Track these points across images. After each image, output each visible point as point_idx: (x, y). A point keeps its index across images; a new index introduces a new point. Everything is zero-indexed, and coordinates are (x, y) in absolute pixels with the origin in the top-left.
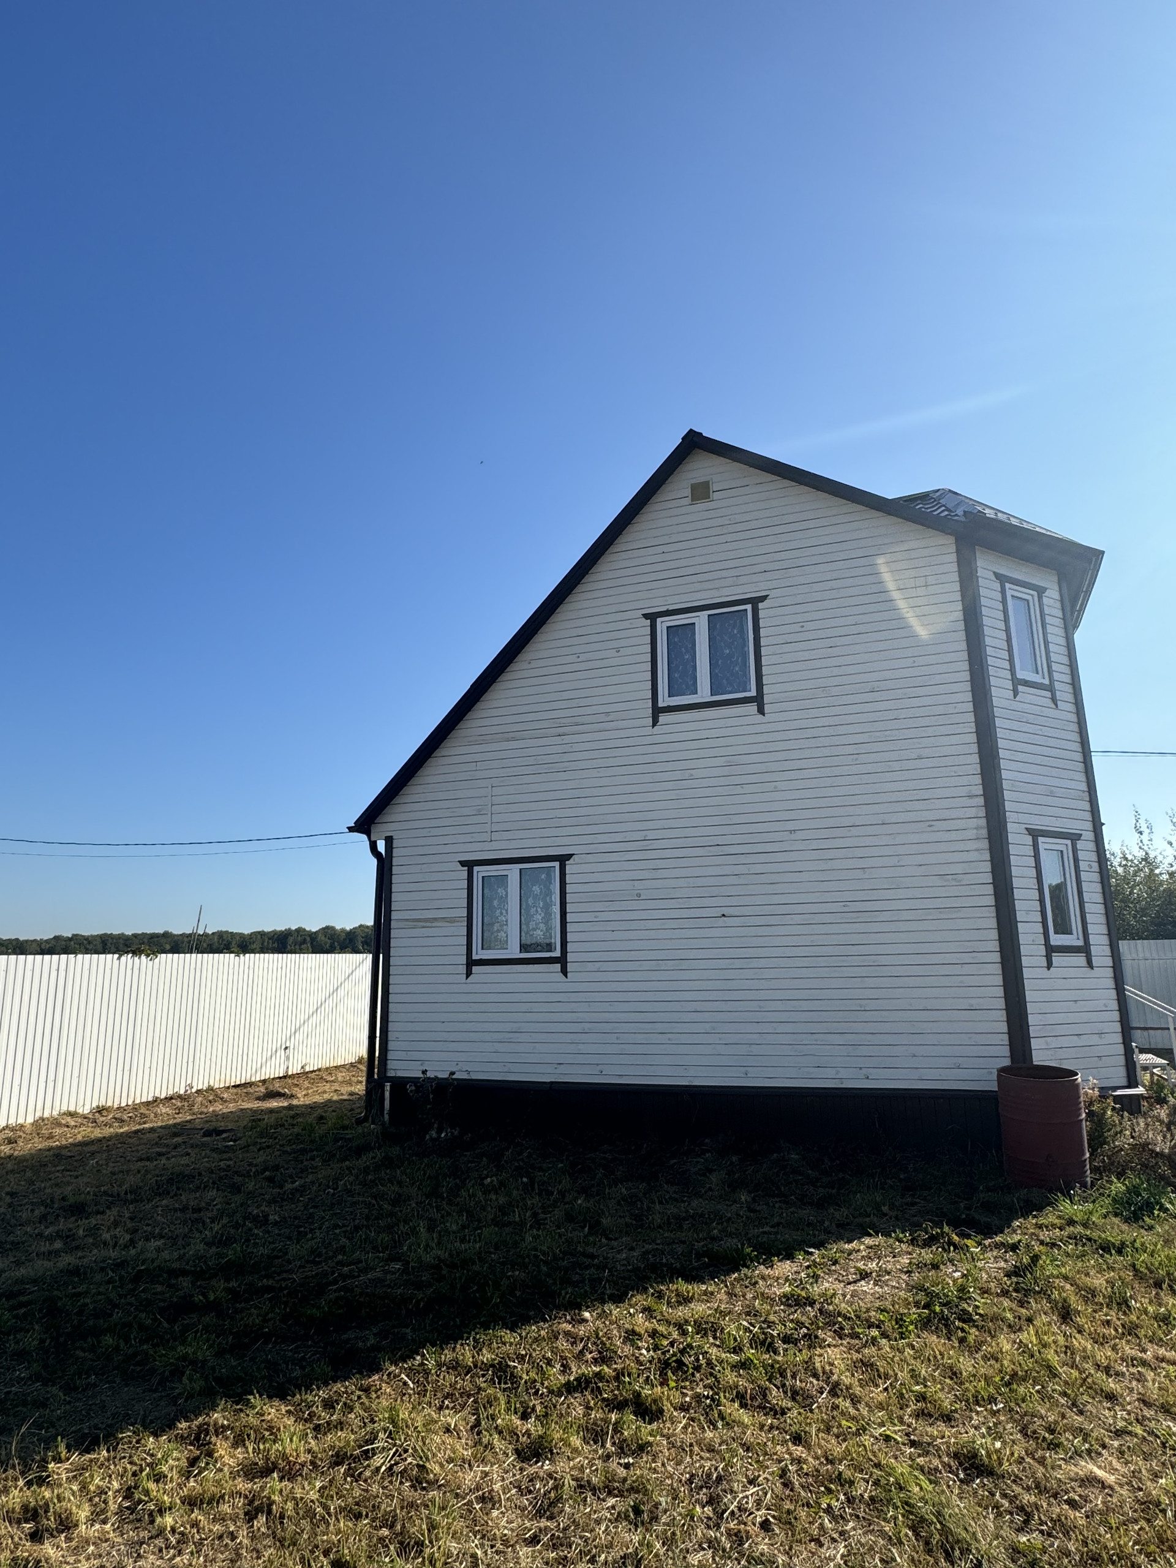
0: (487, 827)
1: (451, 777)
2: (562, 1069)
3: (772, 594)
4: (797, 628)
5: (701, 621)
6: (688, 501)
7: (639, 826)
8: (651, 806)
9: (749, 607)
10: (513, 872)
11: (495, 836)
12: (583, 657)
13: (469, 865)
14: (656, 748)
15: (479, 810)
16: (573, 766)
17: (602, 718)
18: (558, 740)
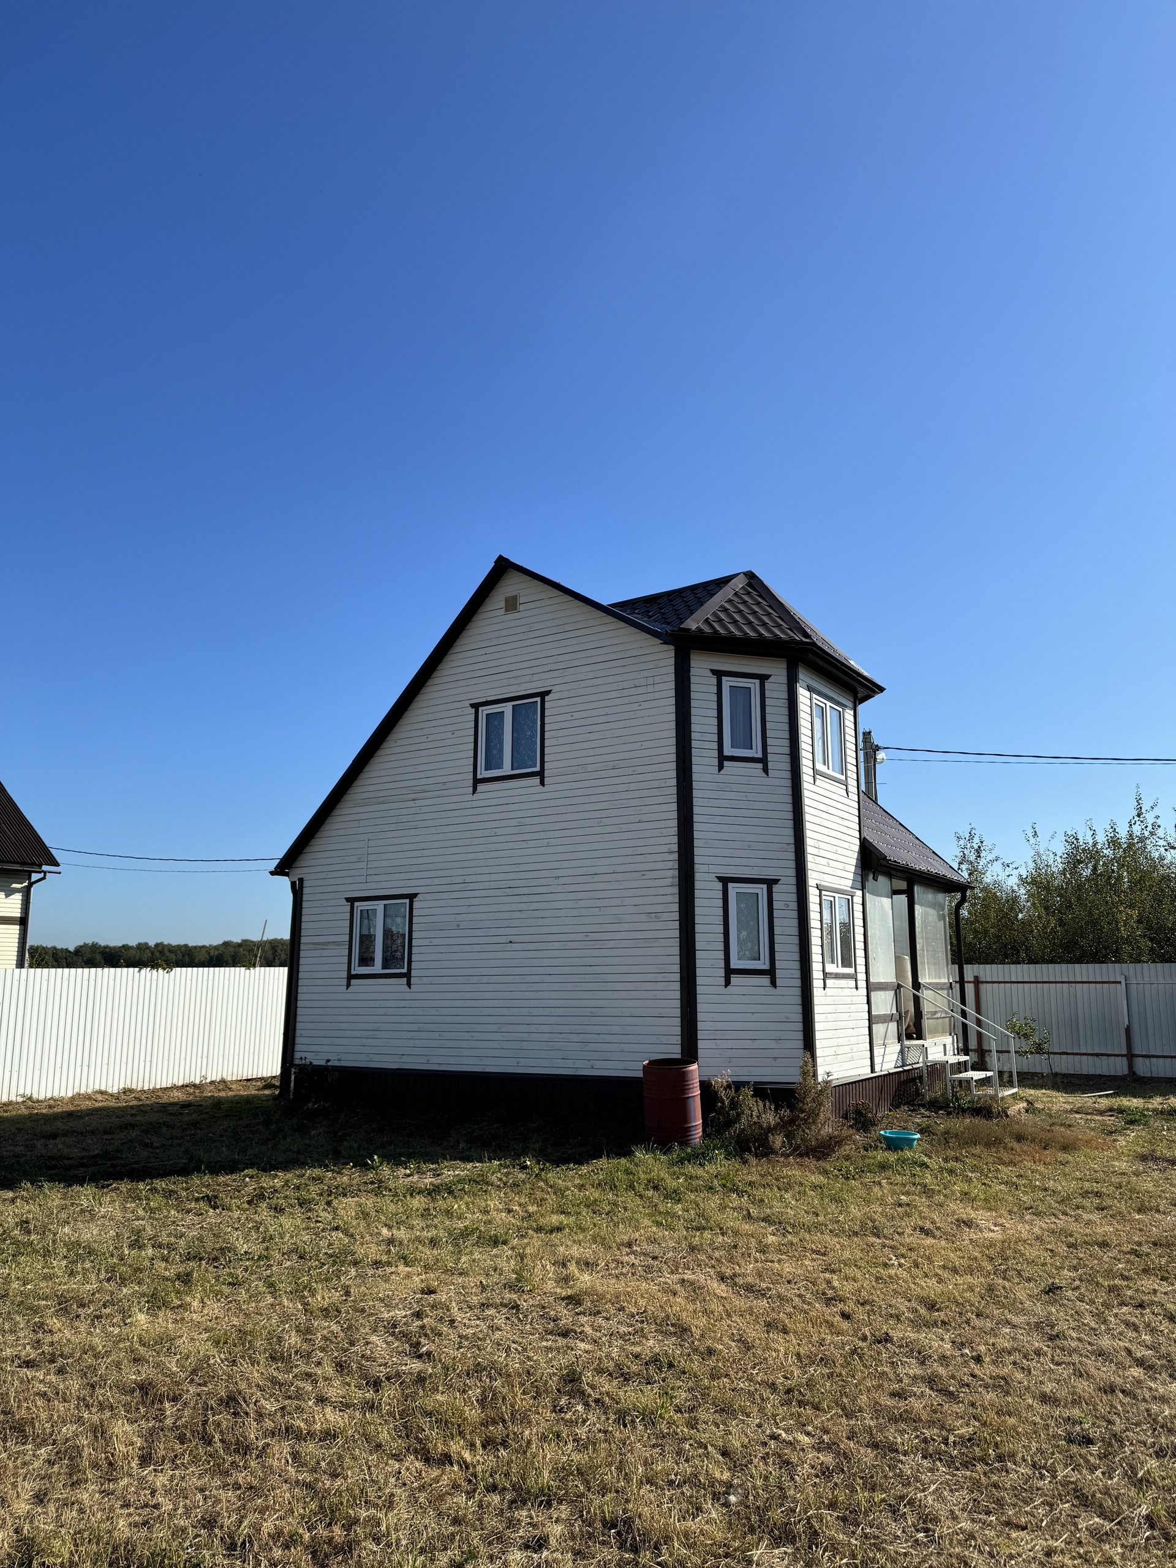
0: (364, 872)
1: (342, 832)
2: (405, 1059)
3: (554, 689)
4: (568, 717)
5: (507, 709)
6: (502, 611)
7: (461, 872)
8: (469, 856)
9: (538, 699)
10: (379, 906)
11: (369, 879)
12: (431, 738)
13: (352, 901)
14: (474, 811)
15: (359, 859)
16: (421, 824)
17: (441, 787)
18: (412, 804)
